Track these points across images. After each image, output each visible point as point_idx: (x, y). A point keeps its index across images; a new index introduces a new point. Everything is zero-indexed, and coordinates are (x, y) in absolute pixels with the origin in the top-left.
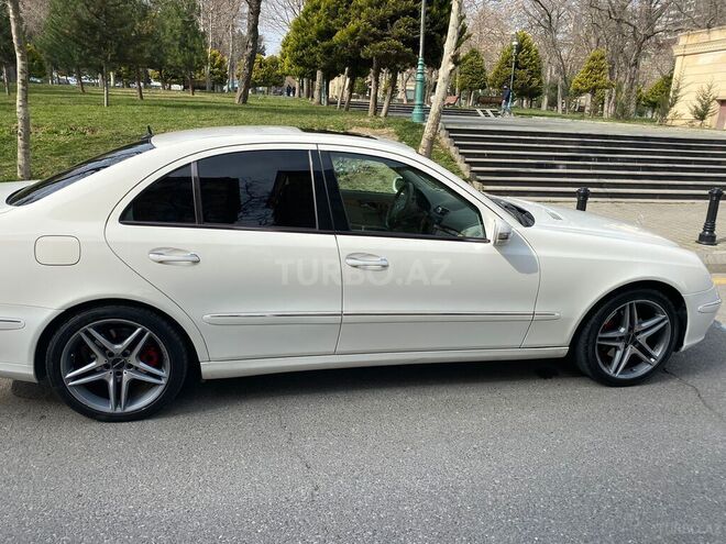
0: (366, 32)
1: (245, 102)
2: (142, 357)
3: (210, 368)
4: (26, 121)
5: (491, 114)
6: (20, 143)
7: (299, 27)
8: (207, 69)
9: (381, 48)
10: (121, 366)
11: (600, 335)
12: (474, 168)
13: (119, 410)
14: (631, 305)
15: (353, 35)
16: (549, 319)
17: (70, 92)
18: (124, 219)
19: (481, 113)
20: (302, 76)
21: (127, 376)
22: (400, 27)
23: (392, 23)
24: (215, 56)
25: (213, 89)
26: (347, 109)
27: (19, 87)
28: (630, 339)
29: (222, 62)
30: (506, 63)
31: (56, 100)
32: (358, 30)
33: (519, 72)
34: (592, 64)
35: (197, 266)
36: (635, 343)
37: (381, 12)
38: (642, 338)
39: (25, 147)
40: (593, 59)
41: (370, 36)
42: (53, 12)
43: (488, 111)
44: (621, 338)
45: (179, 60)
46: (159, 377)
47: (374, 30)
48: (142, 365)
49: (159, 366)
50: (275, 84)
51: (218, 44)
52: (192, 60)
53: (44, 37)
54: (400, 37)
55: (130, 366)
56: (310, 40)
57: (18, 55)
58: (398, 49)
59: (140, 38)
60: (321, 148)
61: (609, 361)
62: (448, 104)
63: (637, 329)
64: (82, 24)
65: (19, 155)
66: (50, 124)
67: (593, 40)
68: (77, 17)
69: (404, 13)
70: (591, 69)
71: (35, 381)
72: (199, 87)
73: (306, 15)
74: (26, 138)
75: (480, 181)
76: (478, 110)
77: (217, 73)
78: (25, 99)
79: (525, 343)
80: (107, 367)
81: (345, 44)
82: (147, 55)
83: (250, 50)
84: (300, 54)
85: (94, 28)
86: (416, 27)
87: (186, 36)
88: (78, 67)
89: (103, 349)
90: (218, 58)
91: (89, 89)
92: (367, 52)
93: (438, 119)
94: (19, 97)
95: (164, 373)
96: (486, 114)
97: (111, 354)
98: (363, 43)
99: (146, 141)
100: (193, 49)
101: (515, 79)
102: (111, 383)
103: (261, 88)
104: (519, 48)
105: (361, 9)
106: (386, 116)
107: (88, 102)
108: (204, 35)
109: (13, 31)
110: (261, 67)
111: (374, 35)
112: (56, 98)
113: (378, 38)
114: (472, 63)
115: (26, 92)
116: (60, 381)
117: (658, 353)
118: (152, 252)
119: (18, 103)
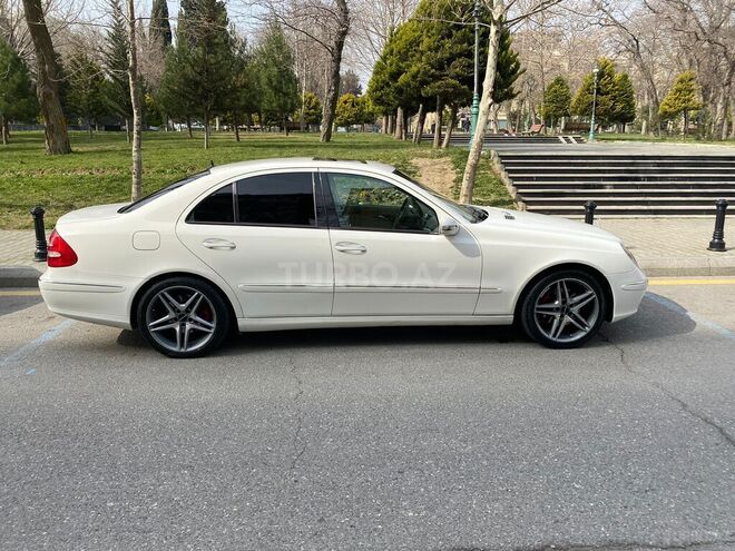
0: (425, 73)
1: (328, 140)
2: (198, 313)
3: (244, 323)
4: (139, 163)
5: (573, 140)
6: (134, 180)
7: (379, 70)
8: (301, 112)
9: (439, 87)
10: (185, 320)
11: (537, 306)
12: (520, 191)
13: (183, 350)
14: (561, 283)
15: (414, 77)
16: (494, 292)
17: (179, 137)
18: (188, 220)
19: (563, 140)
20: (386, 114)
21: (188, 326)
22: (457, 67)
23: (449, 65)
24: (311, 98)
25: (307, 128)
26: (419, 142)
27: (135, 136)
28: (565, 310)
29: (317, 104)
30: (588, 90)
31: (166, 146)
32: (418, 72)
33: (601, 98)
34: (680, 86)
35: (234, 251)
36: (570, 314)
37: (439, 55)
38: (575, 310)
39: (138, 183)
40: (682, 81)
41: (430, 76)
42: (168, 70)
43: (570, 137)
44: (557, 309)
45: (275, 105)
46: (209, 328)
47: (433, 71)
48: (198, 319)
49: (210, 320)
50: (368, 122)
51: (314, 87)
52: (286, 103)
53: (161, 92)
54: (457, 77)
55: (191, 320)
56: (383, 82)
57: (135, 111)
58: (454, 87)
59: (234, 90)
60: (321, 170)
61: (548, 328)
62: (533, 133)
63: (569, 302)
64: (188, 82)
65: (133, 190)
66: (160, 166)
67: (685, 61)
68: (184, 76)
69: (460, 55)
70: (679, 90)
71: (130, 329)
72: (292, 128)
73: (384, 58)
74: (138, 177)
75: (524, 201)
76: (560, 138)
77: (313, 114)
78: (139, 146)
79: (477, 311)
80: (175, 320)
81: (408, 85)
82: (243, 103)
83: (332, 93)
84: (379, 94)
85: (197, 84)
86: (471, 66)
87: (281, 83)
88: (188, 116)
89: (174, 308)
90: (314, 100)
91: (196, 134)
92: (427, 91)
93: (480, 147)
94: (134, 143)
95: (213, 325)
96: (568, 141)
97: (179, 311)
98: (424, 83)
99: (207, 170)
100: (286, 94)
101: (597, 105)
102: (178, 329)
103: (355, 126)
104: (601, 75)
105: (422, 53)
106: (447, 146)
107: (192, 145)
108: (297, 81)
109: (132, 93)
110: (353, 106)
111: (432, 76)
112: (166, 144)
113: (436, 78)
114: (556, 91)
115: (139, 139)
116: (145, 329)
117: (592, 323)
118: (206, 241)
119: (134, 149)
